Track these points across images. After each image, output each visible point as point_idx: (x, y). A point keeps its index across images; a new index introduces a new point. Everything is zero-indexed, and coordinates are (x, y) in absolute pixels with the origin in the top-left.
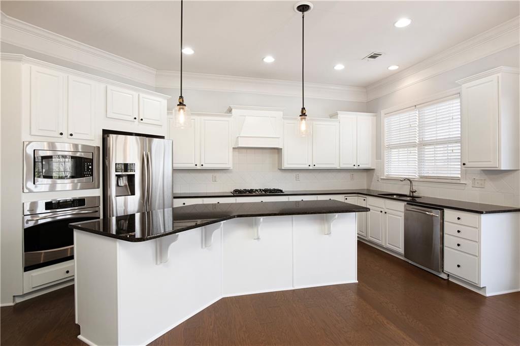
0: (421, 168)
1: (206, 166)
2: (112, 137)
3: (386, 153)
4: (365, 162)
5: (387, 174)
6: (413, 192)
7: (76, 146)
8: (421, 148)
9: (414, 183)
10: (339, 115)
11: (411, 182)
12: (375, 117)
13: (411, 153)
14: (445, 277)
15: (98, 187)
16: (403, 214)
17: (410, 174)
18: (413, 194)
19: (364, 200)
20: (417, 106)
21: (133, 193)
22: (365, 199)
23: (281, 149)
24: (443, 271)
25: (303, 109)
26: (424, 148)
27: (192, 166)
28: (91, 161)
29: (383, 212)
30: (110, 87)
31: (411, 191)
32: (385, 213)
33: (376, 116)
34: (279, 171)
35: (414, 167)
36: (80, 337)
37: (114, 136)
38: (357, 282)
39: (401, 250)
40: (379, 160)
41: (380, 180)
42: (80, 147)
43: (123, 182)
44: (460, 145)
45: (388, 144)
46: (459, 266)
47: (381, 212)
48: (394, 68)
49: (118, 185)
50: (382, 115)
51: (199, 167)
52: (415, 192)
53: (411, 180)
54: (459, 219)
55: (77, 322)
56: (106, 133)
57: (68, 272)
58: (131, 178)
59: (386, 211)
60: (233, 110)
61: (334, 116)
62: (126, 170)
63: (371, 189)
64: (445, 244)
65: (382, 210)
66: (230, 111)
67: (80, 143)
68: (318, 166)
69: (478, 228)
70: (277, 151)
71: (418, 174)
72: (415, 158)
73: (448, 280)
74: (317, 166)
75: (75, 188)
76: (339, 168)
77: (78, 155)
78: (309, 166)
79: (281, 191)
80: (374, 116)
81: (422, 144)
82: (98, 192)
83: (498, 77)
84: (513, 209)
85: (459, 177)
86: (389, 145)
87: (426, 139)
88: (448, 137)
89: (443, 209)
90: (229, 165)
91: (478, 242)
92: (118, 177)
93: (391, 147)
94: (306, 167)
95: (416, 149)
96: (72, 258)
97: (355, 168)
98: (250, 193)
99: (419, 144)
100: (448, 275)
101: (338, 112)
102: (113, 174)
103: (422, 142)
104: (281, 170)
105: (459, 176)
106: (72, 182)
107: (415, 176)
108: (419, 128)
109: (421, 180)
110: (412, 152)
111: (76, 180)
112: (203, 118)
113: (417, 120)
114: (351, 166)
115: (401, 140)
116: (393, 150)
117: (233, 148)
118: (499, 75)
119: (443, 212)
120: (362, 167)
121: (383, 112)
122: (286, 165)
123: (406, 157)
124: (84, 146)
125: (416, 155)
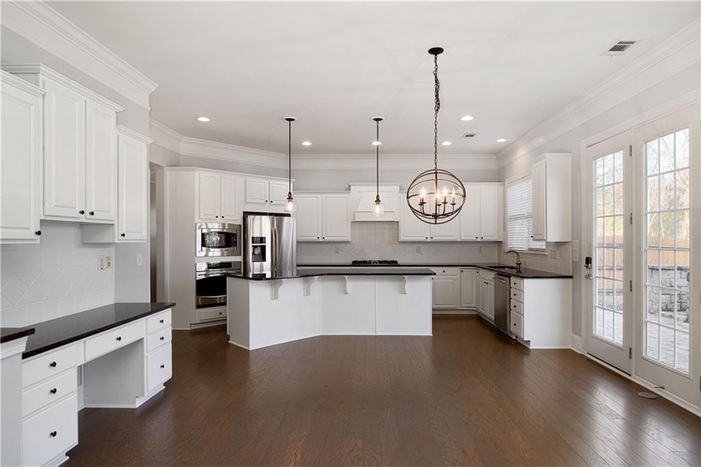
0: (529, 240)
1: (327, 239)
2: (250, 218)
3: (509, 225)
4: (490, 234)
5: (509, 246)
6: (519, 264)
7: (223, 225)
11: (517, 253)
12: (502, 187)
14: (514, 338)
15: (240, 255)
16: (494, 284)
19: (477, 273)
21: (264, 260)
23: (398, 222)
27: (315, 239)
28: (235, 235)
30: (248, 179)
31: (517, 263)
32: (487, 283)
33: (503, 185)
34: (395, 243)
36: (229, 342)
37: (252, 217)
38: (432, 335)
40: (505, 233)
42: (226, 225)
43: (258, 251)
45: (511, 215)
46: (515, 325)
49: (253, 253)
50: (506, 183)
51: (321, 240)
53: (519, 252)
54: (515, 284)
55: (228, 334)
56: (246, 214)
57: (221, 313)
58: (263, 248)
60: (352, 187)
62: (261, 242)
64: (511, 308)
65: (486, 281)
66: (349, 189)
67: (227, 222)
70: (393, 224)
71: (527, 247)
72: (525, 230)
74: (435, 239)
75: (222, 255)
76: (459, 240)
77: (225, 231)
78: (427, 238)
79: (396, 262)
80: (501, 185)
82: (240, 259)
89: (511, 277)
90: (349, 239)
92: (254, 247)
94: (423, 239)
95: (525, 221)
96: (225, 304)
97: (478, 240)
99: (526, 216)
100: (517, 337)
102: (250, 245)
104: (398, 242)
106: (222, 251)
111: (224, 249)
112: (324, 195)
114: (473, 239)
116: (514, 222)
117: (352, 222)
119: (510, 279)
120: (486, 239)
121: (507, 181)
122: (402, 238)
124: (229, 225)
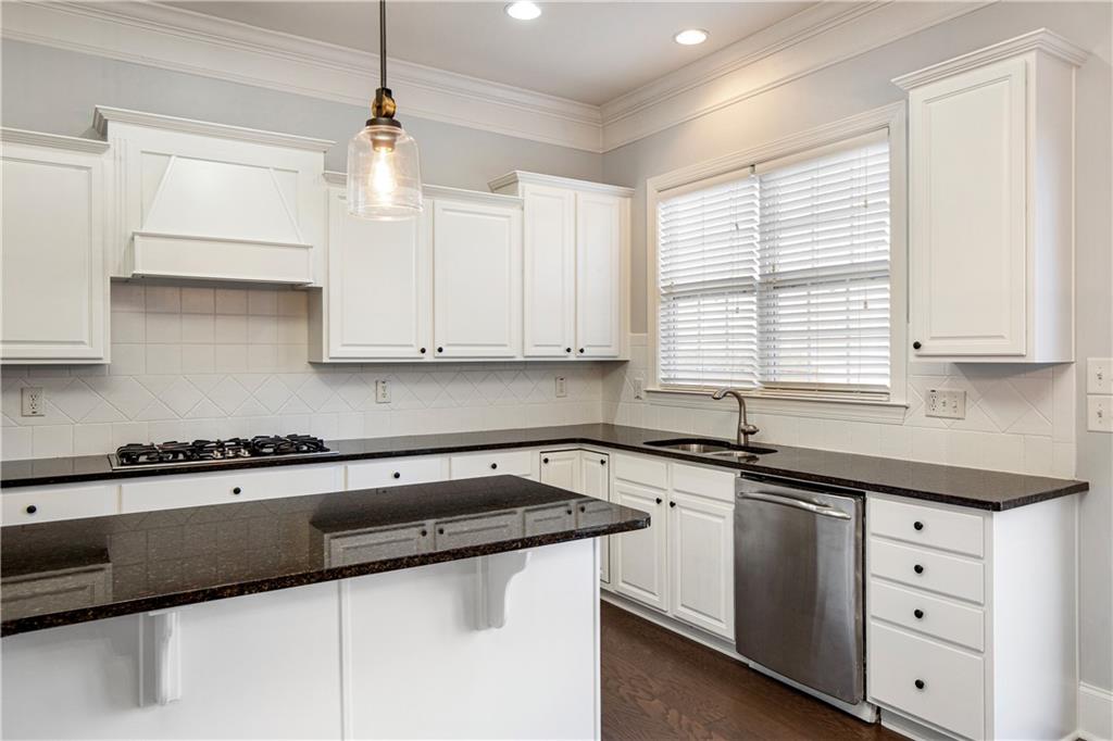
0: (768, 357)
4: (599, 339)
5: (664, 376)
6: (746, 433)
8: (768, 298)
9: (749, 405)
10: (520, 184)
11: (741, 401)
12: (629, 200)
13: (737, 311)
14: (867, 715)
16: (729, 510)
17: (736, 377)
18: (746, 440)
19: (603, 462)
20: (757, 167)
22: (605, 458)
23: (320, 290)
24: (865, 699)
25: (384, 92)
26: (775, 297)
29: (665, 503)
31: (741, 431)
32: (672, 504)
33: (631, 196)
34: (311, 369)
35: (747, 354)
39: (723, 626)
40: (645, 335)
41: (643, 395)
44: (888, 286)
45: (668, 283)
46: (919, 685)
47: (659, 501)
48: (692, 38)
50: (651, 193)
52: (753, 433)
53: (743, 394)
54: (918, 526)
59: (676, 497)
60: (111, 128)
61: (504, 185)
63: (617, 422)
64: (871, 611)
65: (661, 495)
66: (100, 130)
68: (452, 353)
69: (981, 557)
70: (303, 296)
71: (760, 378)
72: (751, 327)
73: (877, 726)
74: (450, 353)
78: (423, 351)
79: (317, 445)
81: (773, 285)
83: (1027, 64)
84: (1063, 487)
85: (884, 386)
86: (670, 287)
87: (781, 270)
88: (848, 262)
89: (864, 494)
90: (95, 347)
91: (982, 603)
93: (675, 294)
94: (411, 354)
95: (754, 299)
97: (572, 357)
98: (193, 457)
99: (760, 284)
100: (879, 710)
101: (519, 173)
103: (771, 279)
104: (318, 366)
105: (886, 382)
107: (751, 382)
108: (761, 233)
109: (769, 393)
110: (741, 307)
113: (757, 210)
114: (557, 353)
115: (707, 271)
116: (681, 304)
117: (114, 281)
118: (1031, 58)
119: (864, 501)
120: (593, 353)
121: (652, 184)
122: (336, 348)
123: (723, 324)
125: (752, 318)
